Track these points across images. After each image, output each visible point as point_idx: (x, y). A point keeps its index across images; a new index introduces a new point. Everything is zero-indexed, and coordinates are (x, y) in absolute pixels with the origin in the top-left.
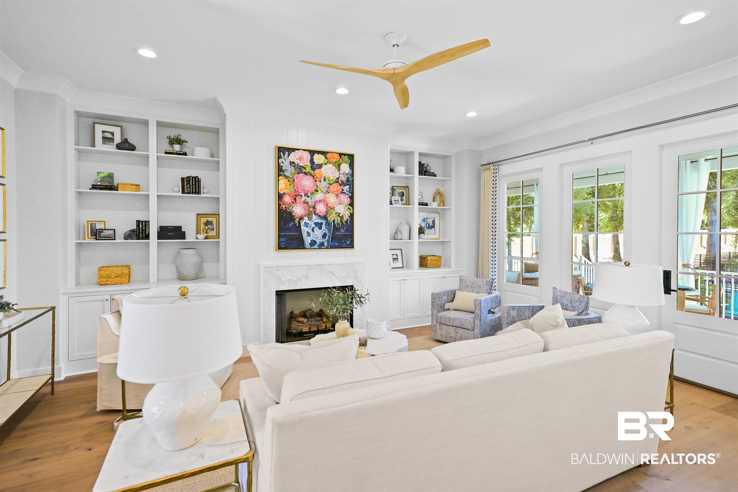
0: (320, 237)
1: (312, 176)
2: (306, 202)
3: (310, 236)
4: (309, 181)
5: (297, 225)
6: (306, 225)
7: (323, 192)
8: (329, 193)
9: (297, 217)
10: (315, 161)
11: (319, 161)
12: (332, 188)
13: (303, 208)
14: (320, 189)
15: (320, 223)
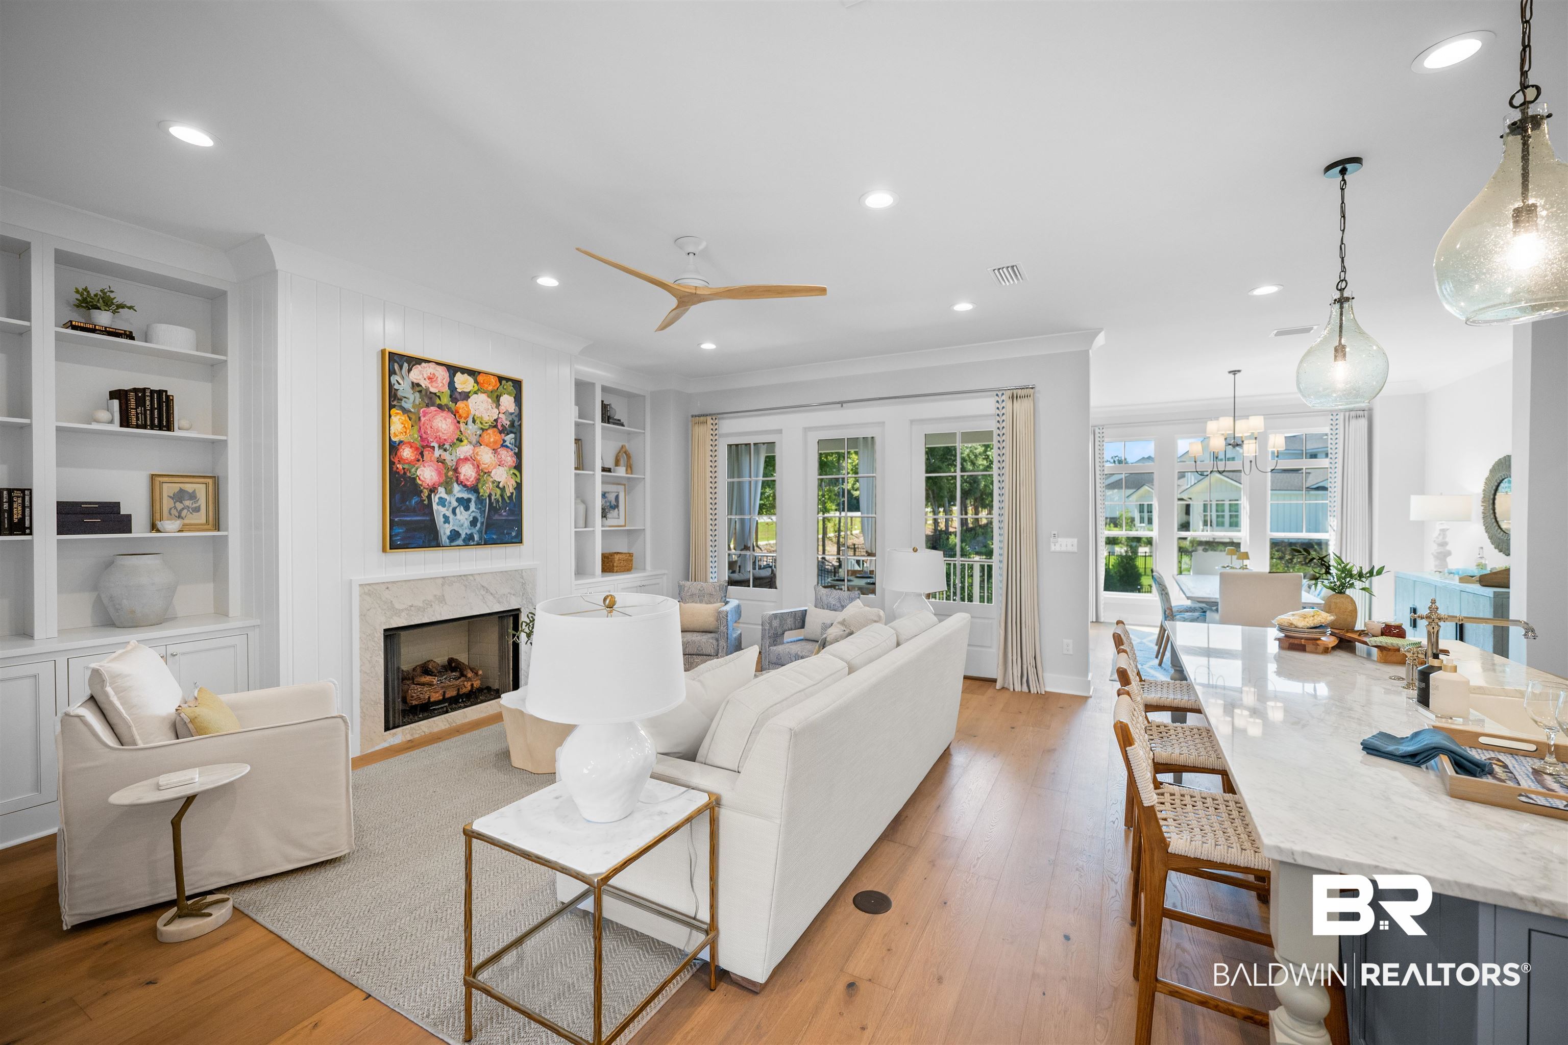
0: (467, 524)
1: (452, 413)
2: (441, 461)
3: (449, 523)
4: (446, 421)
5: (425, 502)
6: (442, 502)
7: (470, 443)
8: (481, 445)
9: (424, 488)
10: (456, 385)
11: (464, 386)
12: (485, 436)
13: (436, 470)
14: (466, 437)
15: (466, 500)
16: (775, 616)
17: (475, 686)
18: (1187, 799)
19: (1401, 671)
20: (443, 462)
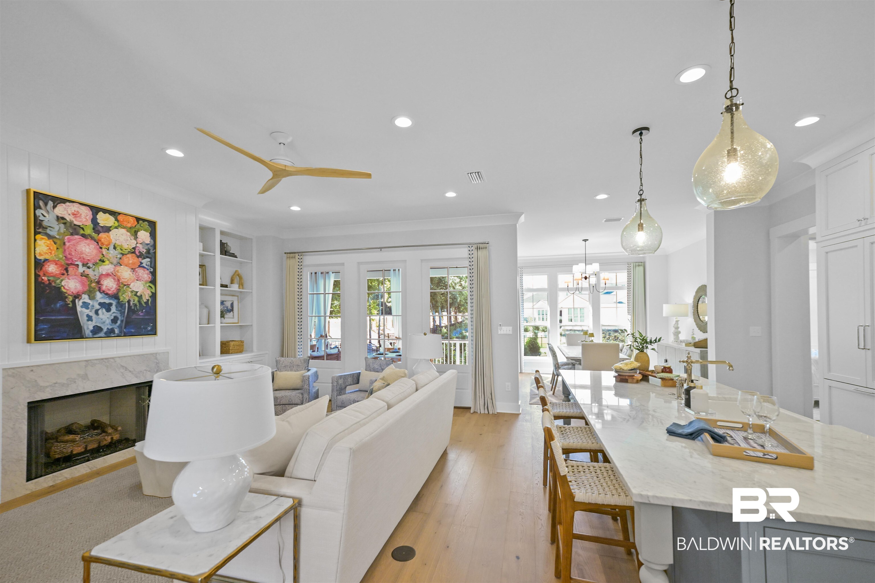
0: (108, 321)
1: (95, 241)
2: (84, 275)
3: (92, 321)
4: (89, 246)
5: (69, 305)
7: (112, 263)
8: (121, 265)
9: (69, 295)
10: (99, 221)
11: (106, 222)
12: (125, 259)
13: (80, 282)
14: (107, 259)
15: (107, 304)
16: (341, 377)
17: (115, 438)
18: (581, 468)
19: (674, 390)
20: (87, 276)
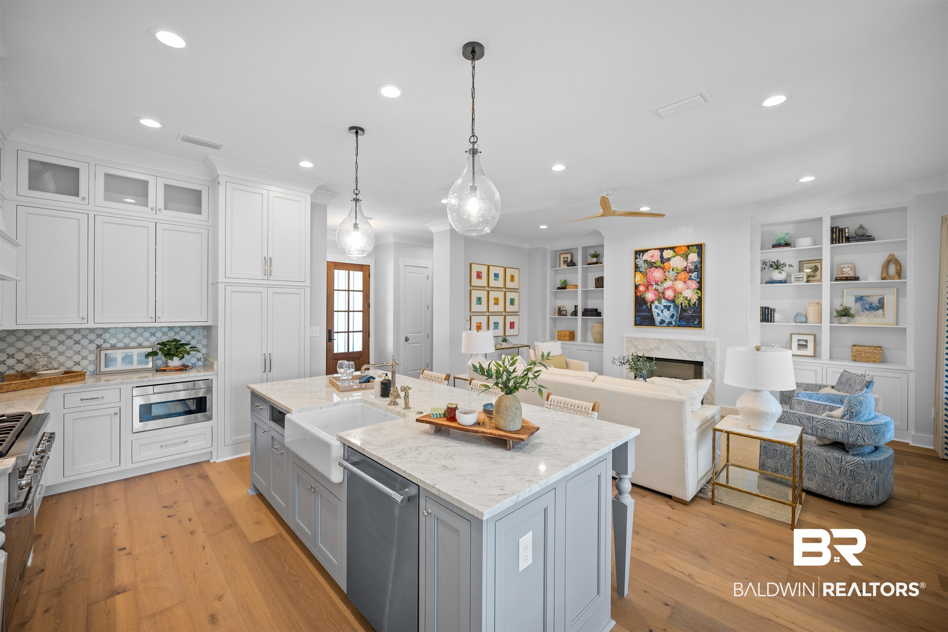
0: (669, 317)
1: (662, 268)
2: (656, 290)
3: (660, 316)
4: (659, 272)
5: (649, 308)
7: (671, 280)
8: (677, 280)
9: (649, 302)
10: (664, 256)
11: (668, 255)
12: (679, 276)
13: (654, 294)
14: (669, 278)
15: (668, 306)
20: (657, 290)
